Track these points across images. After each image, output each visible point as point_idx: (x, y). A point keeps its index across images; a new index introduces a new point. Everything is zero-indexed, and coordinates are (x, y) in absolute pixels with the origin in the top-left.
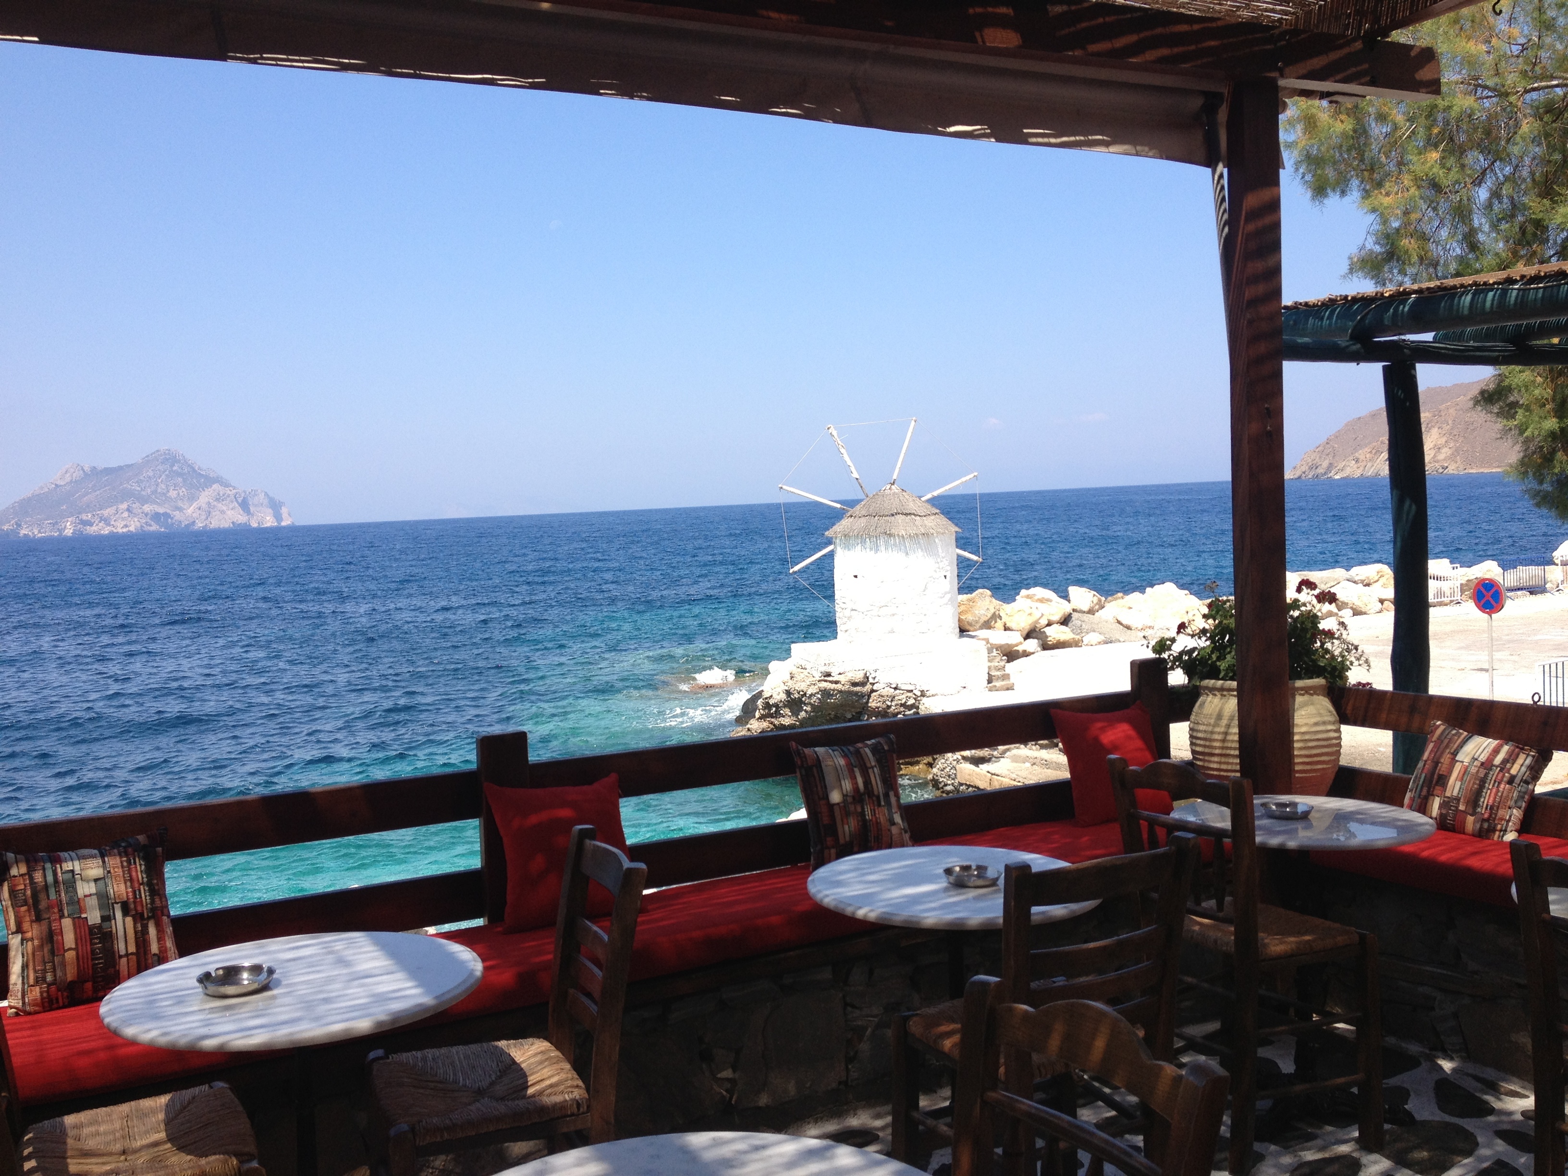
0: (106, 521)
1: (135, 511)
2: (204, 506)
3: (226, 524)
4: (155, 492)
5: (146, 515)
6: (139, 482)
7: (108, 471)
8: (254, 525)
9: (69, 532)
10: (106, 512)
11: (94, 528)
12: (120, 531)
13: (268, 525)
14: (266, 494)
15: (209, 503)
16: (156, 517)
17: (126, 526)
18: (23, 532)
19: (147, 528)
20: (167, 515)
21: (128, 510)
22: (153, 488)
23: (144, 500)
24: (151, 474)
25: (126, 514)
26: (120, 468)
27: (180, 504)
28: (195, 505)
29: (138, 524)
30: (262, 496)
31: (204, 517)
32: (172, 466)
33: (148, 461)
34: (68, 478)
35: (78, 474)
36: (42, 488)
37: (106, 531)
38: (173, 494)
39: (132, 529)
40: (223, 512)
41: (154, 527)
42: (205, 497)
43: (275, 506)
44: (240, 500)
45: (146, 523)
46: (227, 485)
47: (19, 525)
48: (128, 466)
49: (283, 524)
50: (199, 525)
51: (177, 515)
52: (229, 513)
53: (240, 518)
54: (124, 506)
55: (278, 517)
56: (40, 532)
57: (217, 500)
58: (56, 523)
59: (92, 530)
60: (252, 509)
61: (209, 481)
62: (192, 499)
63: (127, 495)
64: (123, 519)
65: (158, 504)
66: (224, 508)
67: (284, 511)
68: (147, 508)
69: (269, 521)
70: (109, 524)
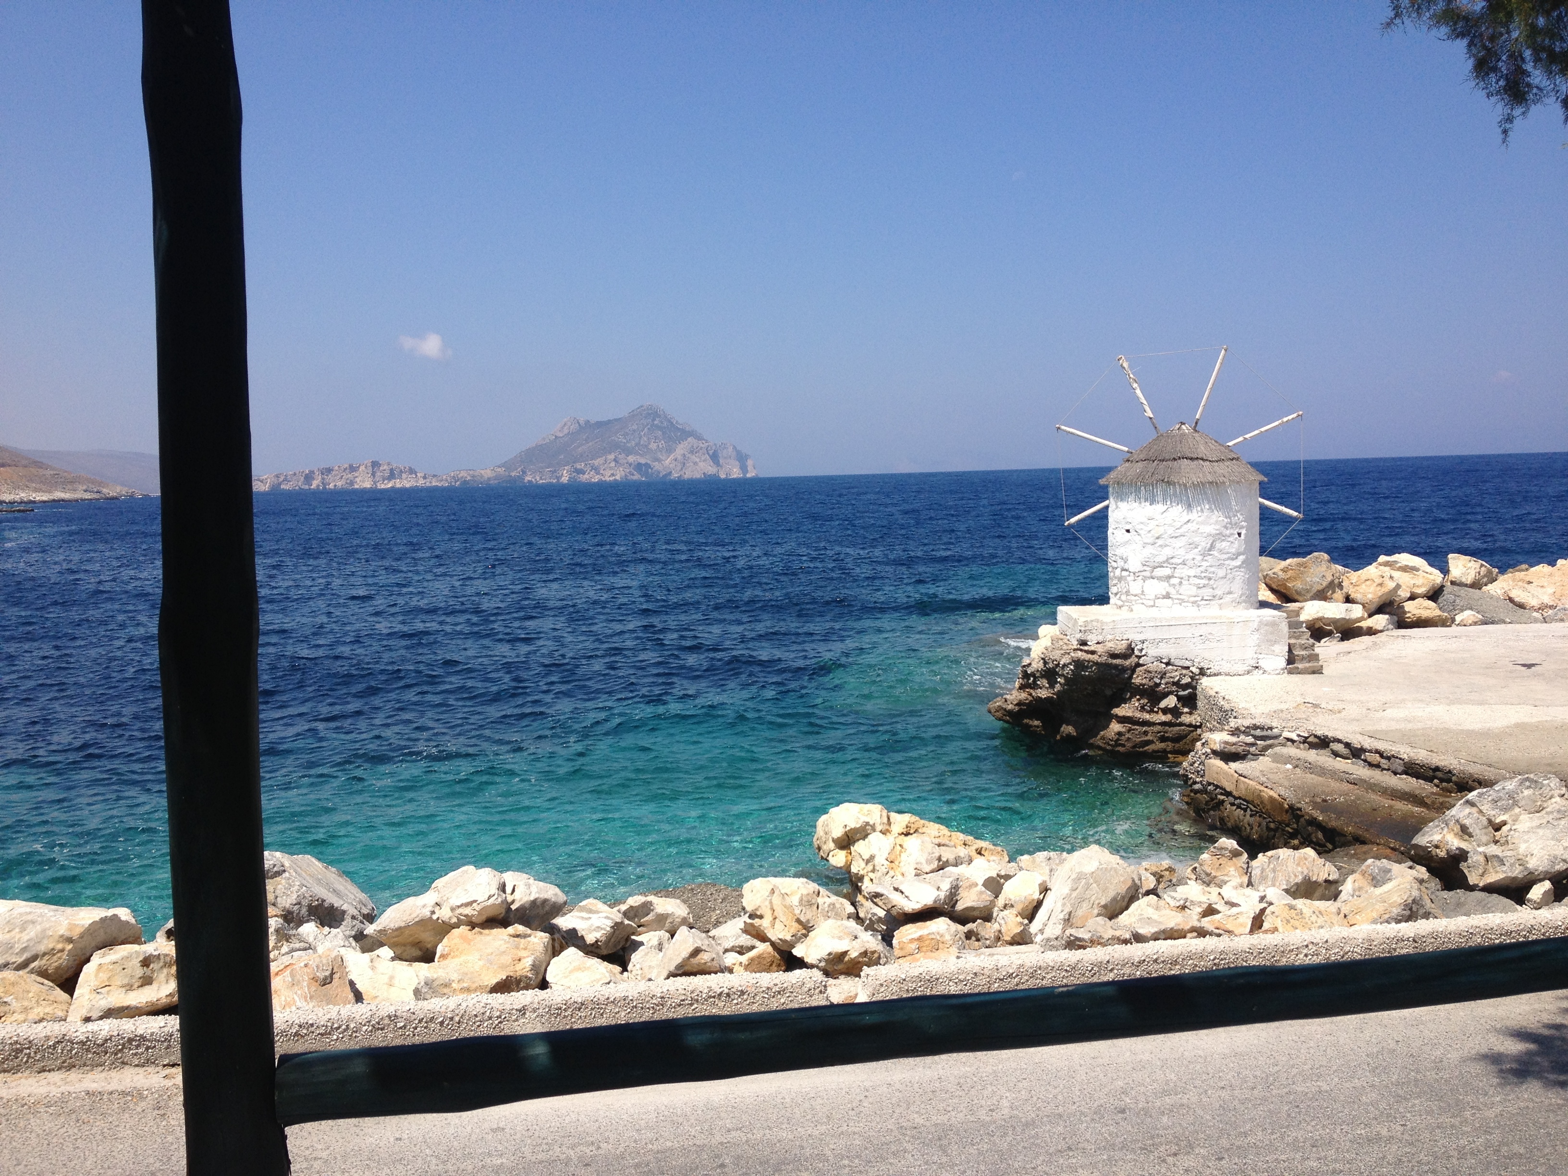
0: (596, 470)
1: (620, 461)
2: (679, 457)
3: (698, 475)
4: (638, 444)
5: (630, 465)
6: (625, 435)
7: (600, 424)
8: (723, 476)
9: (565, 479)
10: (597, 462)
11: (586, 476)
12: (608, 479)
13: (735, 476)
14: (734, 447)
15: (684, 455)
16: (639, 467)
17: (613, 475)
18: (528, 478)
19: (631, 477)
20: (647, 465)
21: (615, 460)
22: (637, 440)
23: (628, 452)
24: (635, 427)
25: (613, 464)
26: (609, 422)
27: (659, 455)
28: (672, 457)
29: (623, 474)
30: (731, 449)
31: (679, 468)
32: (654, 420)
33: (633, 416)
34: (566, 431)
35: (574, 427)
36: (544, 439)
37: (596, 479)
38: (653, 446)
39: (618, 477)
40: (695, 463)
41: (636, 477)
42: (681, 449)
43: (742, 459)
44: (711, 452)
45: (630, 473)
46: (699, 438)
47: (524, 472)
48: (616, 420)
49: (749, 475)
50: (675, 475)
51: (657, 466)
52: (701, 464)
53: (711, 469)
54: (612, 457)
55: (744, 468)
56: (541, 479)
57: (692, 452)
58: (555, 471)
59: (584, 478)
60: (721, 461)
61: (686, 434)
62: (670, 451)
63: (615, 447)
64: (611, 468)
65: (641, 455)
66: (698, 460)
67: (750, 463)
68: (631, 459)
69: (736, 473)
70: (598, 473)
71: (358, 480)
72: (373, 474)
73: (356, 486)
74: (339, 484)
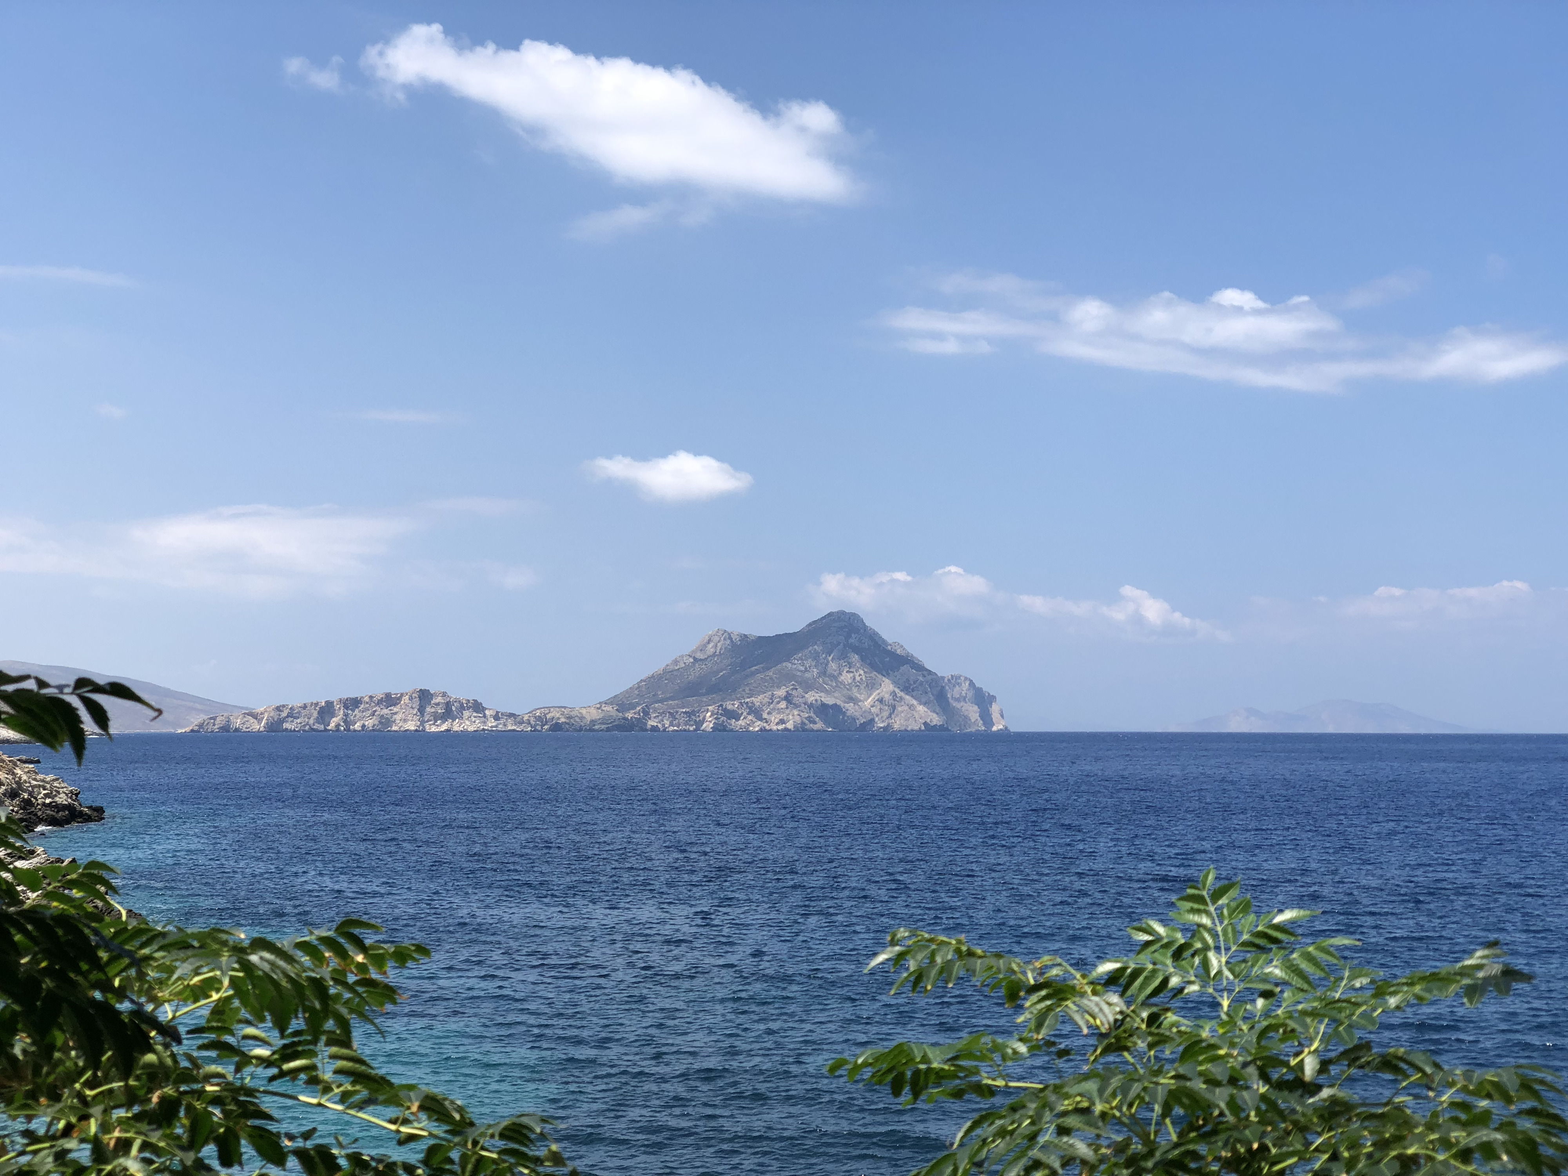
0: (757, 713)
1: (796, 700)
2: (887, 697)
3: (915, 726)
4: (822, 674)
5: (811, 706)
7: (763, 641)
8: (955, 728)
9: (708, 726)
10: (757, 700)
11: (741, 722)
12: (775, 728)
13: (974, 729)
14: (972, 684)
15: (894, 694)
16: (823, 710)
17: (782, 721)
18: (651, 723)
19: (809, 726)
20: (836, 708)
21: (788, 698)
22: (821, 668)
23: (807, 686)
24: (819, 647)
25: (783, 704)
26: (779, 637)
27: (855, 693)
28: (874, 695)
29: (798, 719)
30: (965, 685)
31: (885, 714)
32: (848, 636)
33: (816, 629)
34: (710, 649)
35: (724, 645)
36: (675, 662)
37: (756, 727)
38: (846, 678)
39: (790, 725)
40: (911, 707)
41: (819, 725)
42: (889, 684)
43: (983, 702)
44: (936, 690)
45: (809, 719)
46: (919, 668)
47: (646, 713)
48: (790, 635)
49: (995, 729)
50: (880, 724)
51: (851, 709)
52: (921, 709)
53: (935, 718)
54: (781, 692)
55: (986, 717)
56: (671, 724)
57: (906, 689)
58: (693, 713)
59: (738, 725)
60: (952, 705)
61: (897, 661)
62: (871, 686)
63: (788, 677)
64: (780, 711)
65: (827, 692)
66: (915, 703)
67: (995, 709)
68: (812, 697)
69: (975, 724)
70: (760, 718)
71: (398, 717)
72: (421, 710)
73: (395, 728)
74: (370, 723)
